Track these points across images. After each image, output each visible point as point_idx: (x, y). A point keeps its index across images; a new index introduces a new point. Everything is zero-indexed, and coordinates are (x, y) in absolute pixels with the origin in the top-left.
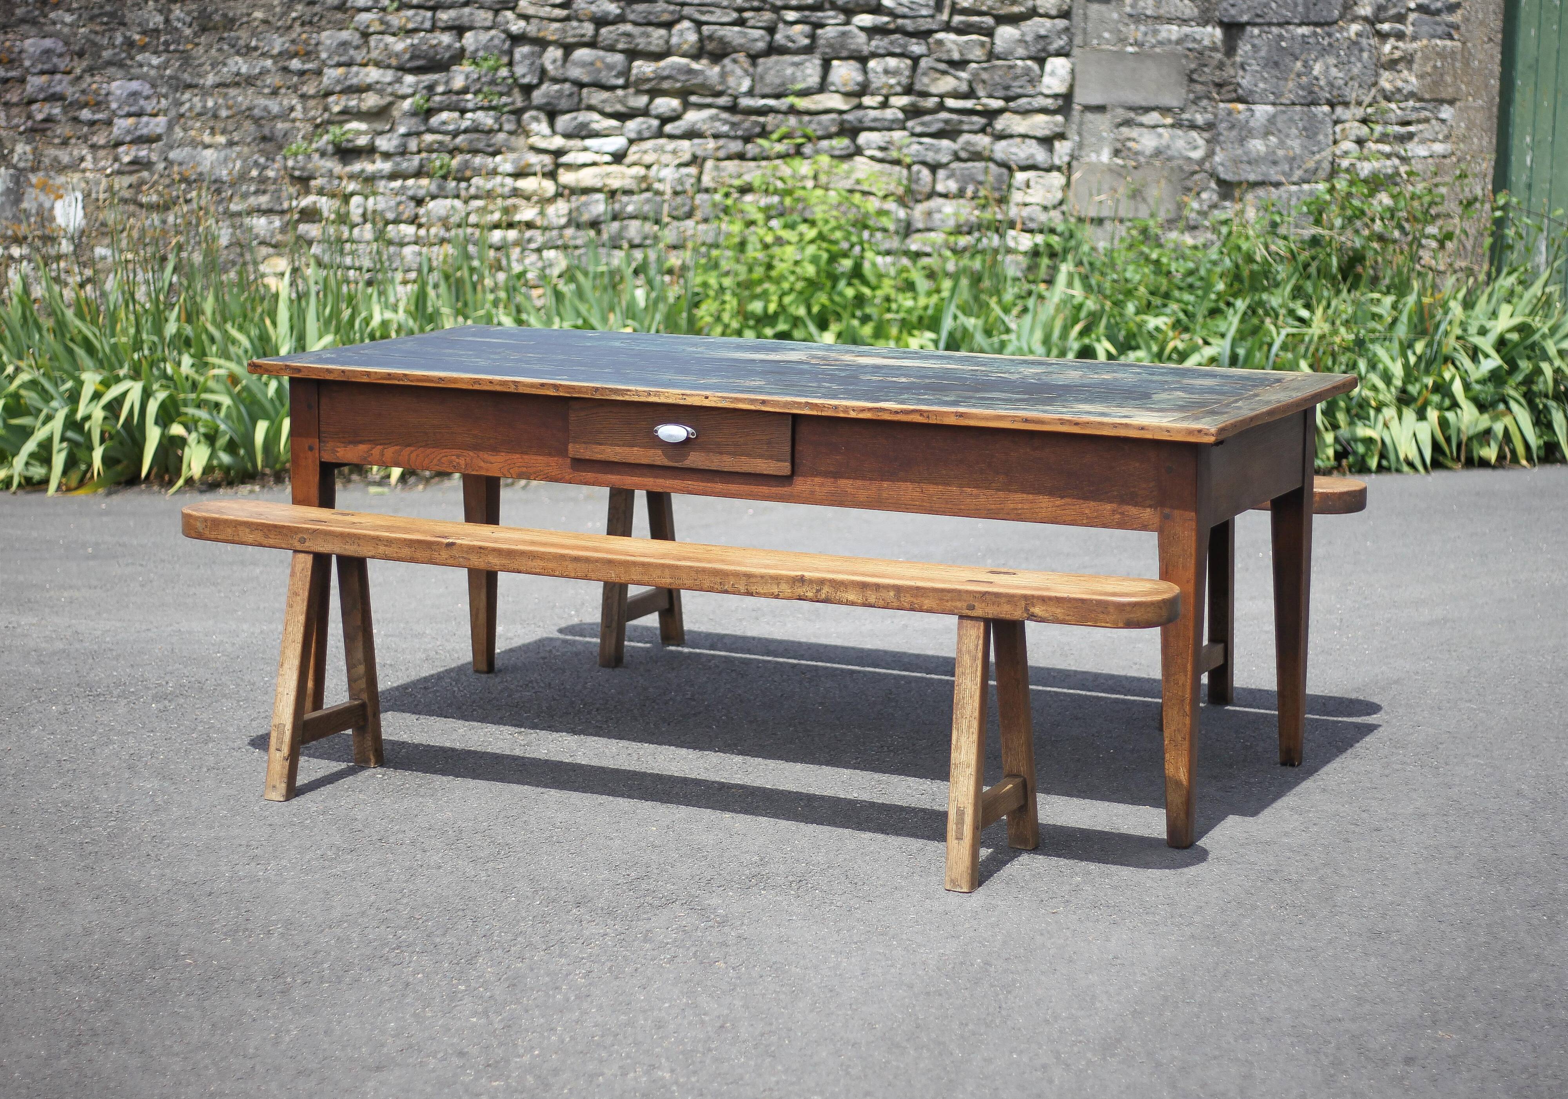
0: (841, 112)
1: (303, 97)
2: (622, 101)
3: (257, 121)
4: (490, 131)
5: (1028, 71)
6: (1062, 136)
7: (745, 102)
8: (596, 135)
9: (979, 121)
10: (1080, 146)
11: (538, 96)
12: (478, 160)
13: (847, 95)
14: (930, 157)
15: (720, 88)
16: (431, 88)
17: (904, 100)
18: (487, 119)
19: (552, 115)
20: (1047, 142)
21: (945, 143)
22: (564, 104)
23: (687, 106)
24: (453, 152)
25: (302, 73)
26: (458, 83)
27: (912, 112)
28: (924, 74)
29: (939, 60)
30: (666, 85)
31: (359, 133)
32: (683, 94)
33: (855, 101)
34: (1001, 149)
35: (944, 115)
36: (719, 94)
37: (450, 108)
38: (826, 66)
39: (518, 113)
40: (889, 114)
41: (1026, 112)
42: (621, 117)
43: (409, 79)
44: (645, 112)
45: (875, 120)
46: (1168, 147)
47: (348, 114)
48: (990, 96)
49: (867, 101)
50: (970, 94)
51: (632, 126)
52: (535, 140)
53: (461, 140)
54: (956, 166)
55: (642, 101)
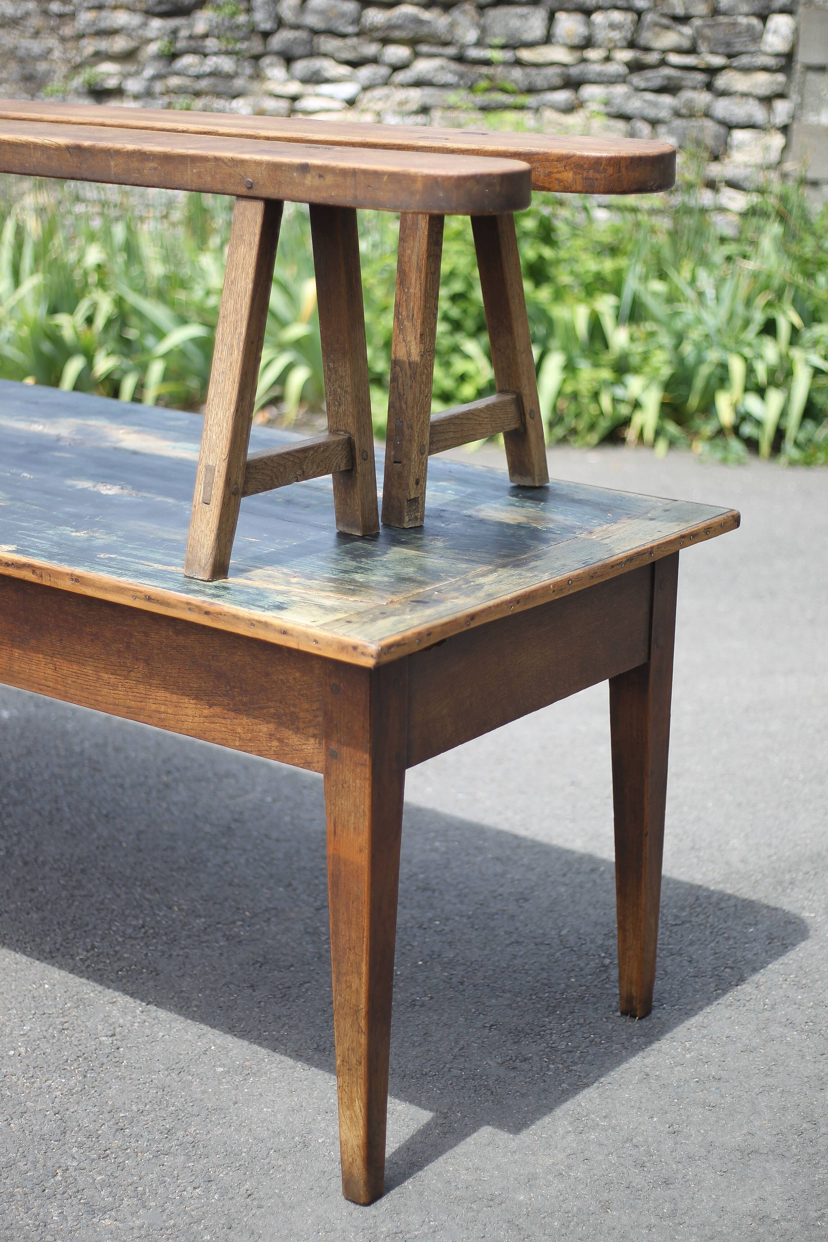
0: (565, 65)
1: (63, 40)
2: (354, 48)
3: (22, 61)
4: (229, 77)
5: (750, 28)
6: (781, 96)
7: (474, 53)
8: (327, 81)
9: (700, 77)
10: (800, 106)
11: (277, 41)
13: (574, 48)
14: (652, 113)
15: (449, 38)
16: (174, 32)
17: (626, 55)
18: (226, 64)
19: (288, 59)
20: (767, 100)
21: (666, 100)
22: (298, 50)
23: (417, 55)
24: (197, 94)
25: (61, 16)
26: (200, 27)
27: (636, 67)
28: (649, 28)
29: (664, 15)
30: (397, 34)
31: (109, 75)
32: (413, 42)
33: (577, 54)
34: (723, 107)
35: (666, 71)
36: (446, 44)
37: (194, 51)
38: (551, 18)
39: (257, 58)
40: (614, 68)
41: (747, 70)
42: (355, 64)
43: (156, 23)
44: (374, 60)
45: (599, 74)
47: (99, 56)
48: (712, 52)
49: (593, 54)
50: (692, 51)
51: (366, 73)
52: (271, 86)
53: (203, 84)
54: (678, 123)
55: (371, 49)
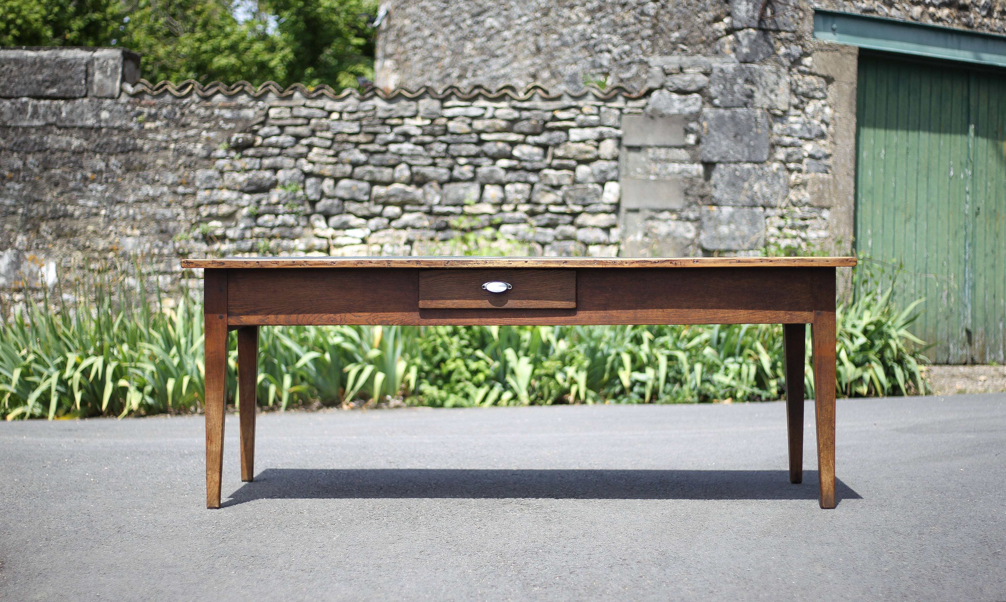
0: (490, 215)
1: (185, 208)
2: (368, 209)
3: (158, 222)
4: (292, 227)
5: (595, 190)
6: (614, 226)
7: (437, 209)
8: (350, 228)
9: (568, 218)
10: (625, 231)
11: (320, 206)
12: (285, 243)
13: (495, 205)
14: (541, 239)
15: (422, 201)
16: (259, 202)
17: (527, 207)
18: (290, 220)
19: (327, 216)
20: (607, 229)
21: (549, 231)
22: (334, 210)
23: (404, 211)
24: (271, 238)
25: (184, 195)
26: (274, 198)
27: (532, 214)
28: (538, 192)
29: (546, 185)
30: (392, 200)
31: (217, 228)
32: (402, 205)
33: (498, 208)
34: (581, 234)
35: (548, 216)
36: (421, 205)
37: (269, 213)
38: (482, 188)
39: (308, 216)
40: (518, 215)
41: (594, 213)
42: (367, 218)
43: (247, 197)
44: (380, 215)
45: (510, 218)
46: (674, 231)
47: (211, 217)
48: (575, 204)
49: (505, 208)
50: (564, 203)
51: (373, 223)
52: (318, 231)
53: (275, 231)
54: (556, 244)
55: (378, 209)
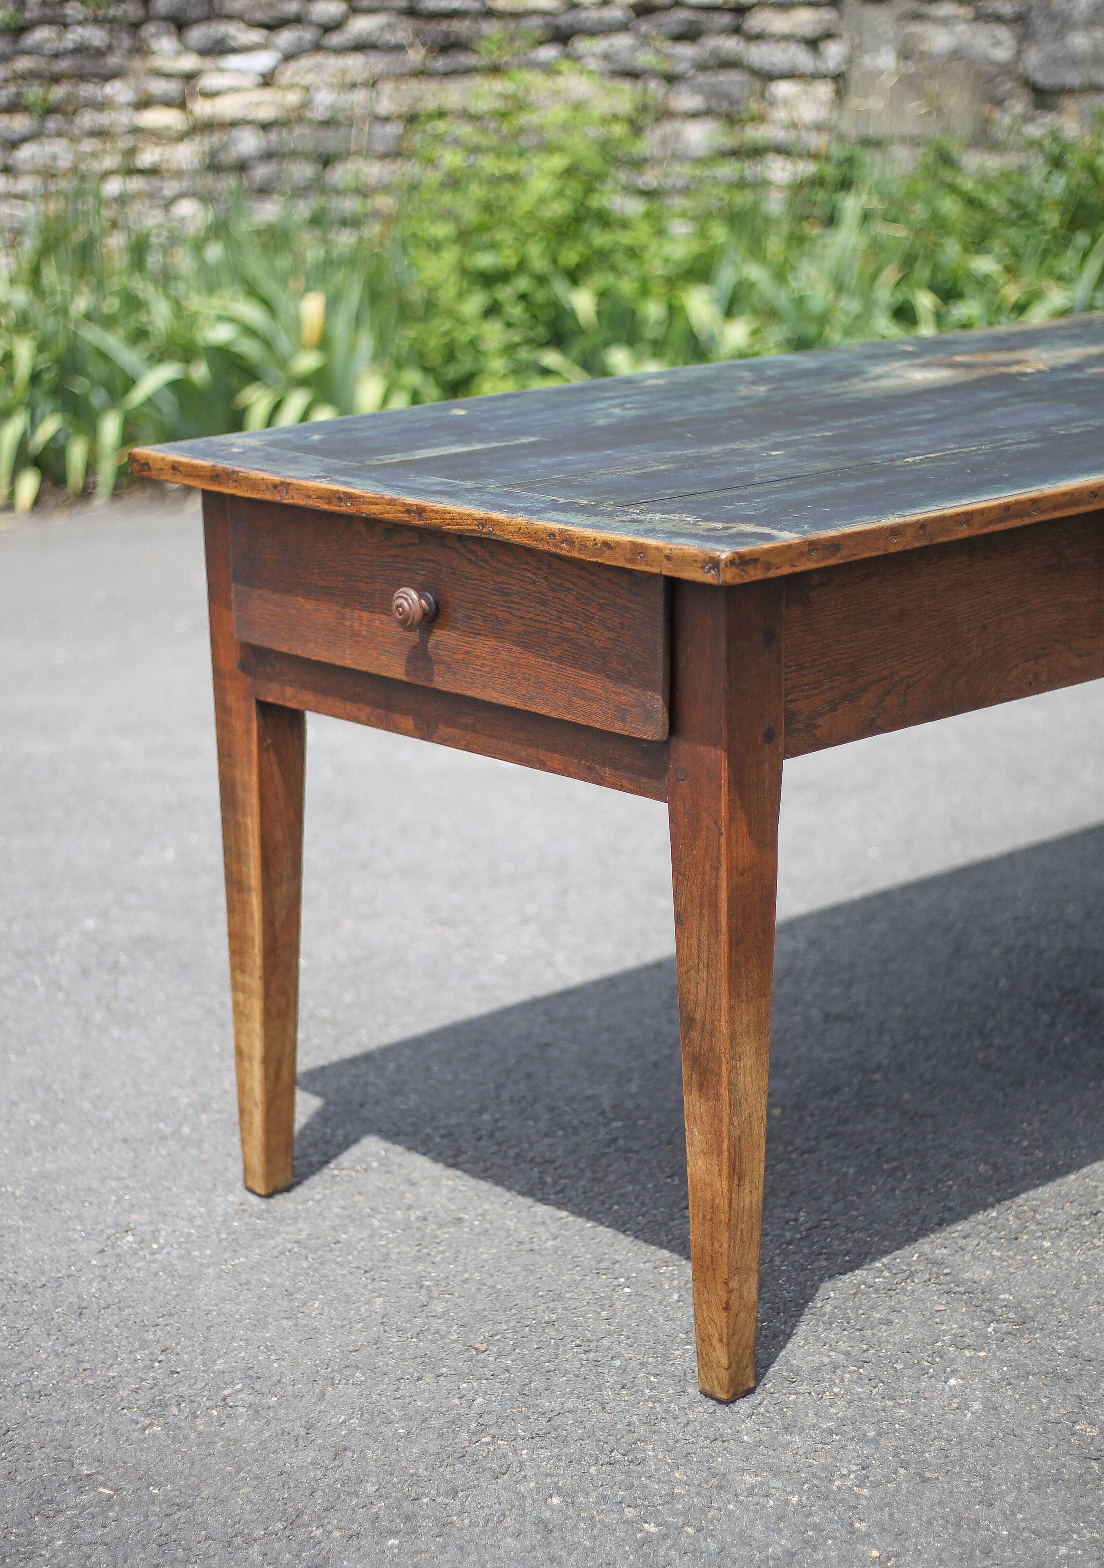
0: (550, 14)
2: (272, 6)
4: (100, 53)
6: (829, 36)
7: (428, 5)
8: (234, 51)
9: (726, 20)
10: (857, 47)
11: (162, 4)
12: (87, 90)
14: (666, 67)
18: (96, 36)
19: (180, 25)
20: (813, 43)
21: (686, 49)
22: (193, 12)
23: (353, 10)
24: (55, 79)
27: (642, 10)
34: (756, 54)
35: (682, 14)
37: (51, 21)
39: (135, 26)
40: (613, 14)
41: (786, 6)
42: (271, 27)
44: (298, 20)
45: (595, 22)
46: (966, 46)
51: (286, 38)
52: (159, 62)
53: (64, 65)
54: (702, 79)
55: (294, 6)
